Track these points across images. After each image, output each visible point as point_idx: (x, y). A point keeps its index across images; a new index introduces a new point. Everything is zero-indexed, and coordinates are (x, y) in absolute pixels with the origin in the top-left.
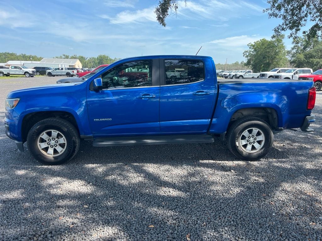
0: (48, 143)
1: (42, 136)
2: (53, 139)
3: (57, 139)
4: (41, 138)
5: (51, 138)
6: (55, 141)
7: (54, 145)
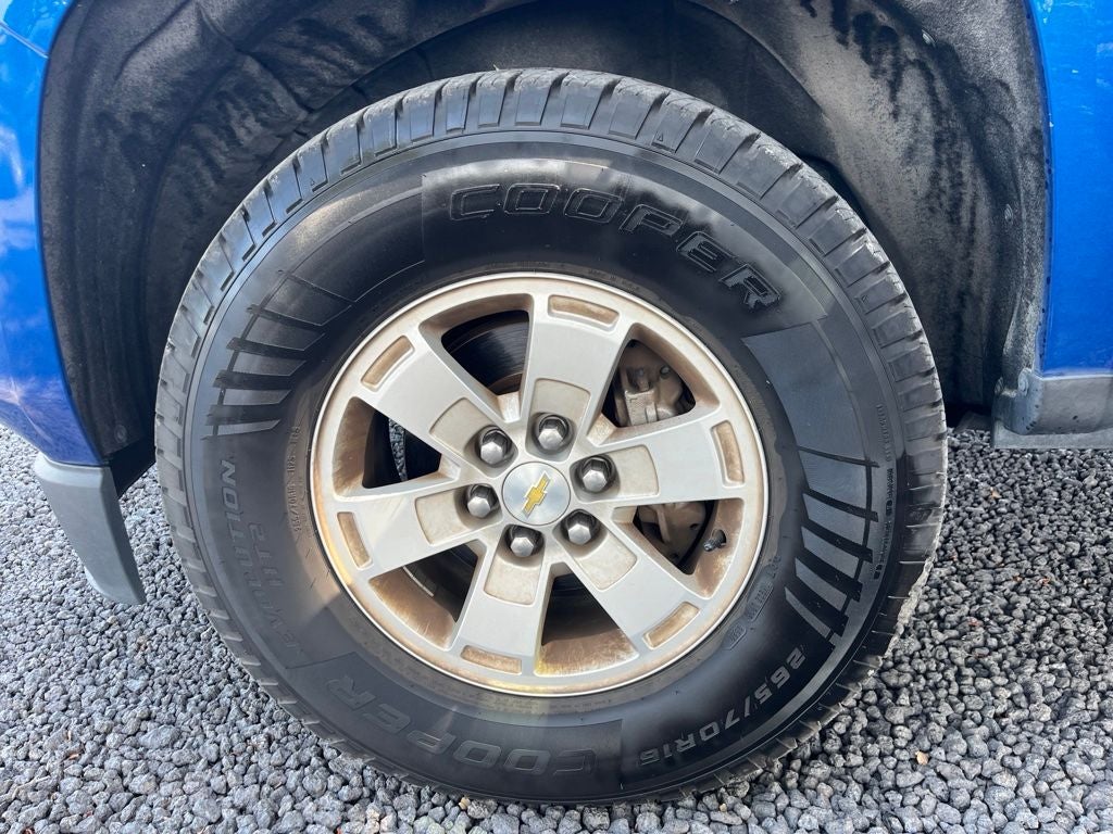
0: (462, 498)
1: (374, 377)
2: (549, 435)
3: (598, 438)
4: (358, 407)
5: (512, 412)
6: (578, 471)
7: (563, 529)
